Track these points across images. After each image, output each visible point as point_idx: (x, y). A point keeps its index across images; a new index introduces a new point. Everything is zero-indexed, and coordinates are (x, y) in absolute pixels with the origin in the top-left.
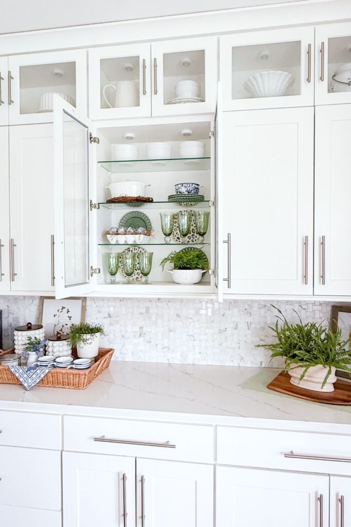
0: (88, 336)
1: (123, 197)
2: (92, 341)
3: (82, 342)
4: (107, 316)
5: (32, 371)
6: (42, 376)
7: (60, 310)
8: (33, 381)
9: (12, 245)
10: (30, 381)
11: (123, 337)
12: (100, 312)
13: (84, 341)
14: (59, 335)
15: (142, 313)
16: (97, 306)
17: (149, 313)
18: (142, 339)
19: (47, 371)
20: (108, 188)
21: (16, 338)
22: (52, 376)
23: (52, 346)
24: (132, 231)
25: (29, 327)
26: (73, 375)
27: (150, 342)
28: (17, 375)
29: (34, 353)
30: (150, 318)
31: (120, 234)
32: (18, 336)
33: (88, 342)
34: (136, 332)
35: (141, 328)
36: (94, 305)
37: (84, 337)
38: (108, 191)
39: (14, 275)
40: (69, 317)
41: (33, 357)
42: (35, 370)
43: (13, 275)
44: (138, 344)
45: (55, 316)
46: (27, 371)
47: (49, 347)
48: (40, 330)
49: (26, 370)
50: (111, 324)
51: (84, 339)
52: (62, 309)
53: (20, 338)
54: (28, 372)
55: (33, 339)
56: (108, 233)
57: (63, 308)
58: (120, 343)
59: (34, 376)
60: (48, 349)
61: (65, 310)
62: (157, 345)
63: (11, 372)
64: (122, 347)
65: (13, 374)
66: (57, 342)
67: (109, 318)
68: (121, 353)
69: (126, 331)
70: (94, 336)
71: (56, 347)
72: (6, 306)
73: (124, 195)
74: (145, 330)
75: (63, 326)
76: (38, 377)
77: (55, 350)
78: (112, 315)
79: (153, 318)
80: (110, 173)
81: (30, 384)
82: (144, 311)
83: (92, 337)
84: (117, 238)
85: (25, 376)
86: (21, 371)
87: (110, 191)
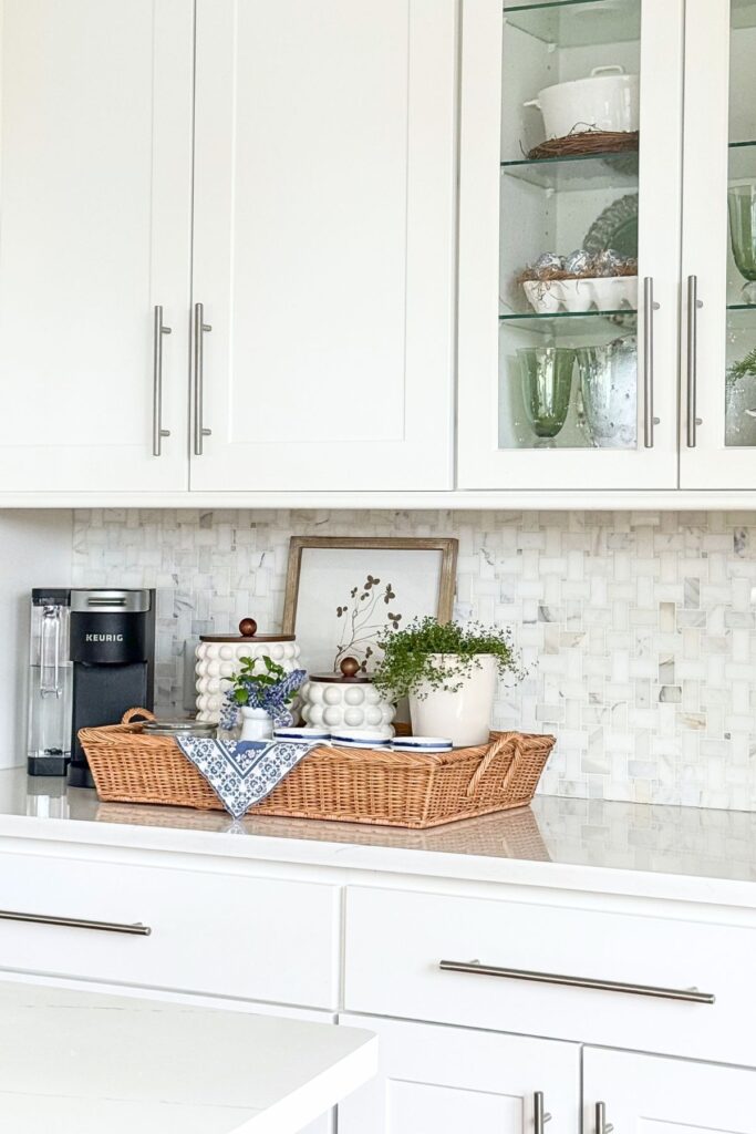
0: (451, 661)
1: (581, 134)
2: (464, 680)
3: (424, 679)
4: (533, 614)
5: (251, 753)
6: (284, 770)
7: (362, 591)
8: (253, 790)
9: (198, 326)
10: (243, 788)
11: (594, 699)
12: (506, 599)
13: (436, 676)
14: (350, 667)
15: (672, 605)
16: (497, 576)
17: (697, 604)
18: (667, 709)
19: (299, 754)
20: (534, 106)
21: (201, 668)
22: (316, 776)
23: (325, 699)
24: (618, 262)
25: (248, 630)
26: (386, 770)
27: (703, 724)
28: (203, 766)
29: (261, 712)
30: (703, 623)
31: (572, 276)
32: (210, 660)
33: (447, 681)
34: (646, 681)
35: (668, 665)
36: (487, 572)
37: (435, 664)
38: (534, 118)
39: (202, 434)
40: (391, 616)
41: (256, 723)
42: (261, 752)
43: (198, 435)
44: (654, 732)
45: (340, 612)
46: (234, 755)
47: (313, 704)
48: (286, 644)
49: (232, 749)
50: (550, 649)
51: (432, 669)
52: (368, 587)
53: (214, 668)
54: (239, 758)
55: (260, 668)
56: (529, 275)
57: (372, 581)
58: (585, 728)
59: (257, 772)
60: (309, 711)
61: (379, 591)
62: (728, 736)
63: (183, 756)
64: (590, 743)
65: (190, 765)
66: (344, 687)
67: (541, 625)
68: (587, 768)
69: (608, 679)
70: (471, 662)
71: (338, 703)
72: (170, 578)
73: (584, 129)
74: (682, 671)
75: (369, 652)
76: (268, 774)
77: (332, 716)
78: (553, 613)
79: (715, 625)
80: (552, 46)
81: (242, 799)
82: (676, 594)
83: (461, 666)
84: (561, 292)
85: (229, 770)
86: (216, 752)
87: (542, 117)
